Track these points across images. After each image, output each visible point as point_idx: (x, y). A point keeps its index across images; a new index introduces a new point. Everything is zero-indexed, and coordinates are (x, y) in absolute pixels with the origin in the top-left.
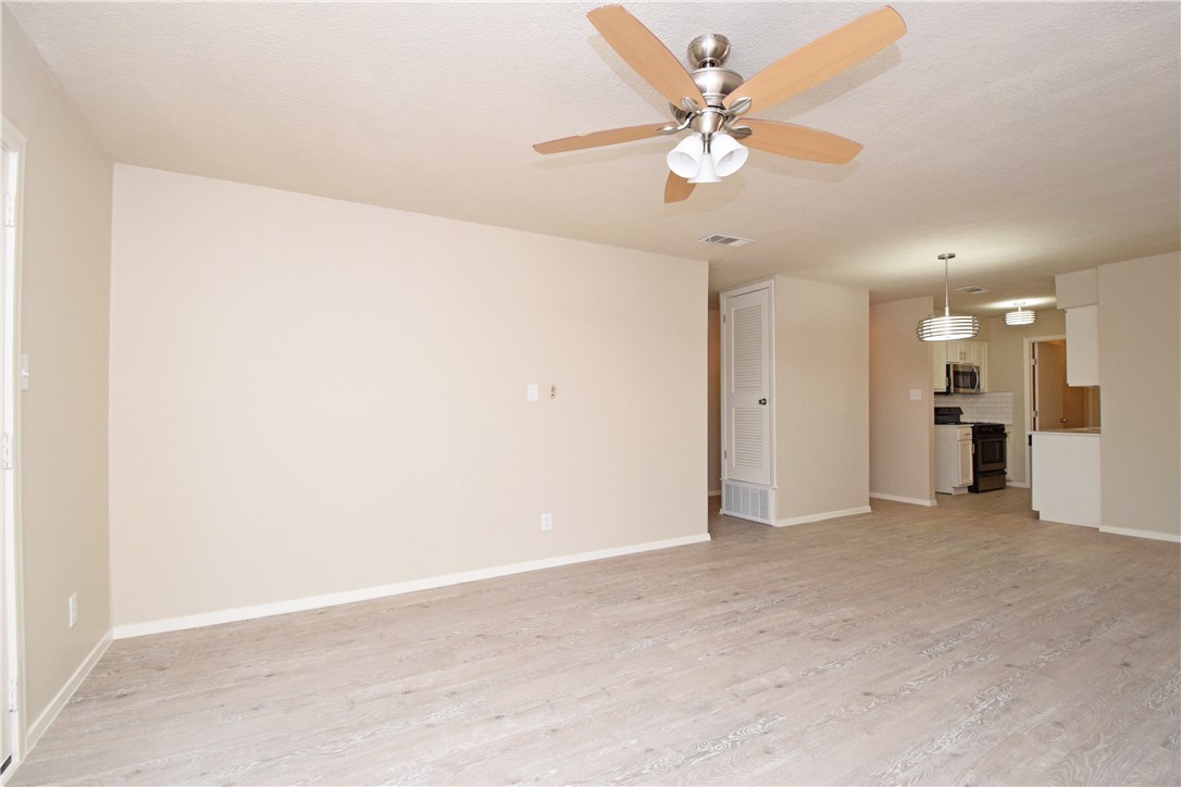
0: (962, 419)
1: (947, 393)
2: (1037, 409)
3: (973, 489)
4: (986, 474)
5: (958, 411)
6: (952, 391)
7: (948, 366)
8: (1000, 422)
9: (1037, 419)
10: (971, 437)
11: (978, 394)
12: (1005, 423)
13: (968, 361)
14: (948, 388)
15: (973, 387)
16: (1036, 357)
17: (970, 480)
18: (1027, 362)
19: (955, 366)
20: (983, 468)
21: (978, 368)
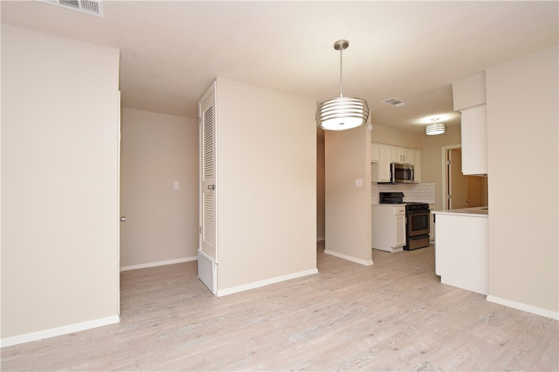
0: (404, 200)
1: (391, 183)
2: (450, 194)
3: (406, 248)
4: (415, 237)
5: (402, 195)
6: (394, 181)
7: (391, 165)
8: (426, 202)
9: (450, 200)
10: (404, 213)
11: (413, 183)
12: (429, 203)
13: (406, 162)
14: (391, 179)
15: (409, 179)
16: (450, 159)
17: (404, 243)
18: (444, 163)
19: (396, 165)
20: (411, 234)
21: (413, 166)
